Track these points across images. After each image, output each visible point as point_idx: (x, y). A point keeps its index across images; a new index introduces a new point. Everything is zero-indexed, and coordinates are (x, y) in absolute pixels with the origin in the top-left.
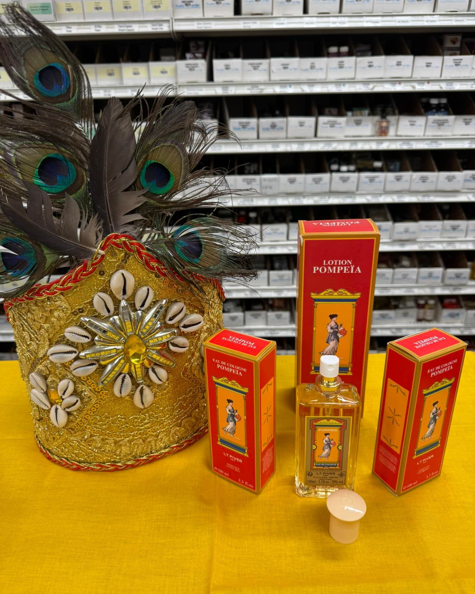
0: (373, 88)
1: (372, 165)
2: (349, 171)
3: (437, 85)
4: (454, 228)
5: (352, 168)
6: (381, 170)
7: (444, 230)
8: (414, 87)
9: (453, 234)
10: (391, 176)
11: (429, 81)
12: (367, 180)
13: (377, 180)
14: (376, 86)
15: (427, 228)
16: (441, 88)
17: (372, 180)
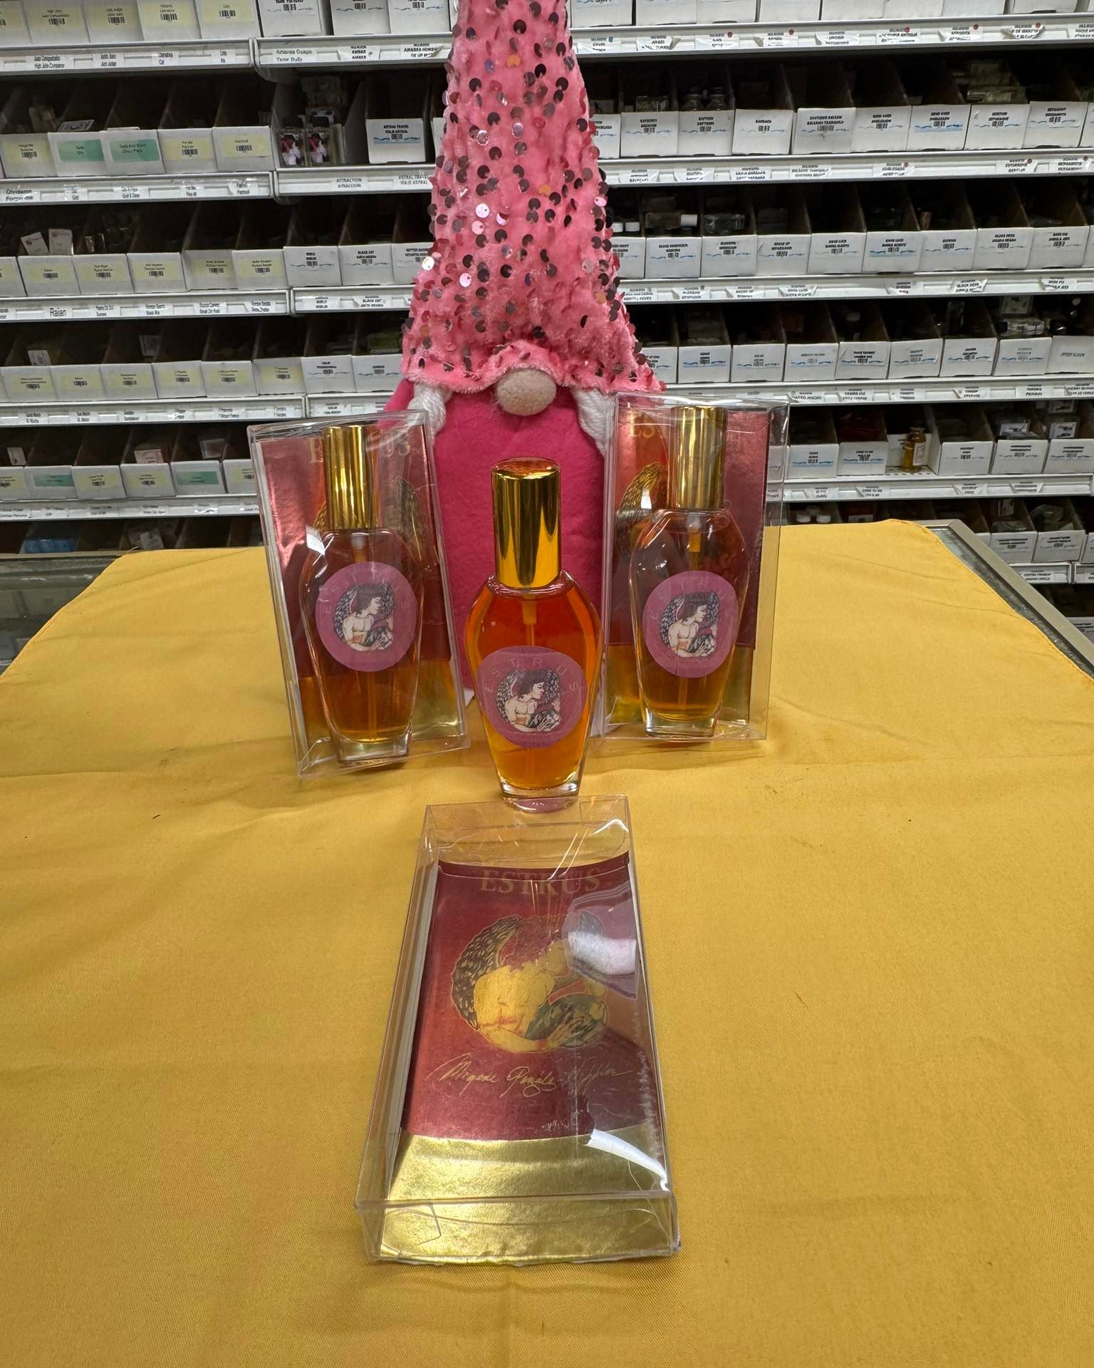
0: (672, 46)
1: (678, 220)
2: (625, 233)
3: (808, 37)
4: (862, 358)
5: (633, 226)
6: (695, 231)
7: (841, 361)
8: (759, 42)
9: (861, 371)
10: (713, 243)
11: (792, 28)
12: (663, 252)
13: (683, 251)
14: (679, 40)
15: (805, 359)
16: (818, 42)
17: (673, 252)
